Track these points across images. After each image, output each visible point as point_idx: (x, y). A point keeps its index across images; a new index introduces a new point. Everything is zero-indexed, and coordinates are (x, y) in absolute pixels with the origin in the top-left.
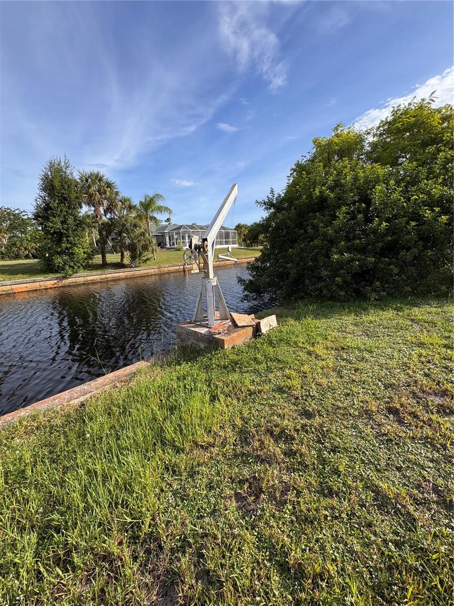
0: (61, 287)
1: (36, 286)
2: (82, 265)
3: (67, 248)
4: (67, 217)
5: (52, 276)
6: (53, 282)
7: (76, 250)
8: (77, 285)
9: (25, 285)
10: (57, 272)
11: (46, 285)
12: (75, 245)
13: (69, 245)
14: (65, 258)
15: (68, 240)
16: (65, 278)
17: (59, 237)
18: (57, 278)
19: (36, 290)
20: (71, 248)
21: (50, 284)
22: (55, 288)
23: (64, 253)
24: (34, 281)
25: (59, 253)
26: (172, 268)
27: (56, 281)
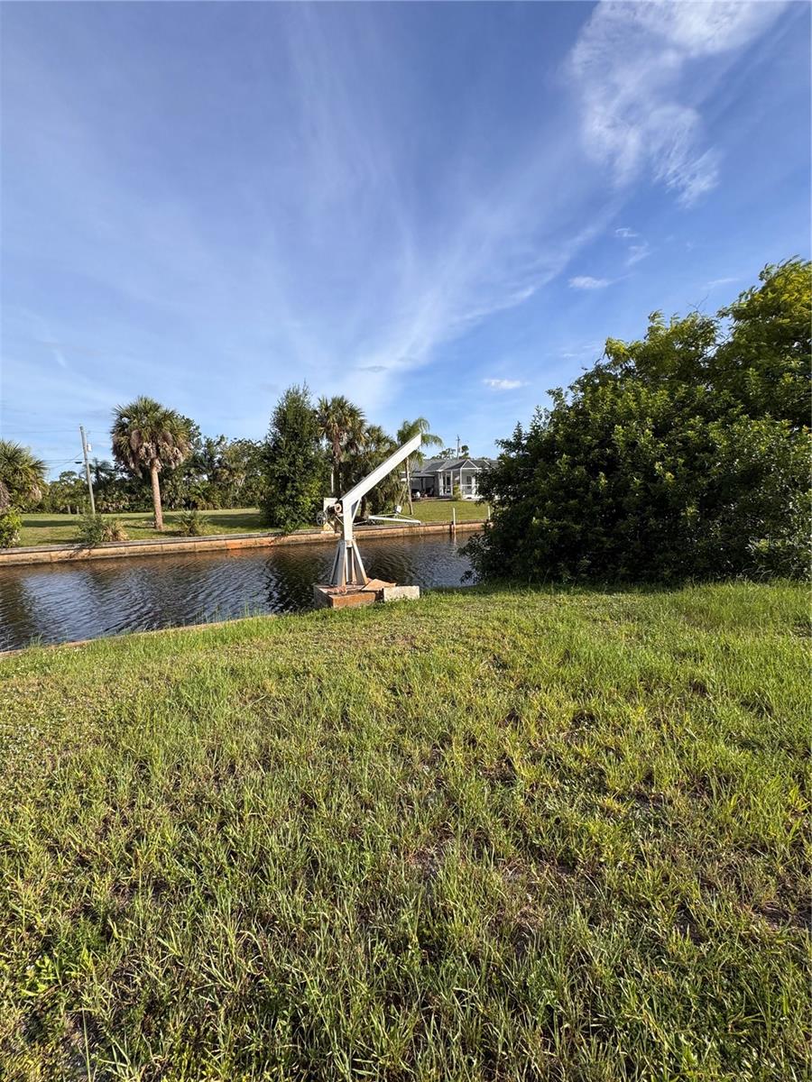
0: (278, 546)
1: (250, 542)
2: (308, 519)
3: (291, 496)
4: (296, 457)
5: (271, 531)
6: (270, 539)
7: (301, 499)
8: (297, 545)
9: (240, 541)
10: (277, 526)
11: (261, 542)
12: (301, 493)
13: (294, 493)
14: (288, 508)
15: (293, 486)
16: (283, 534)
17: (284, 481)
18: (275, 535)
19: (250, 548)
20: (296, 495)
21: (267, 541)
22: (272, 546)
23: (289, 503)
24: (250, 537)
25: (283, 503)
26: (430, 528)
27: (273, 538)
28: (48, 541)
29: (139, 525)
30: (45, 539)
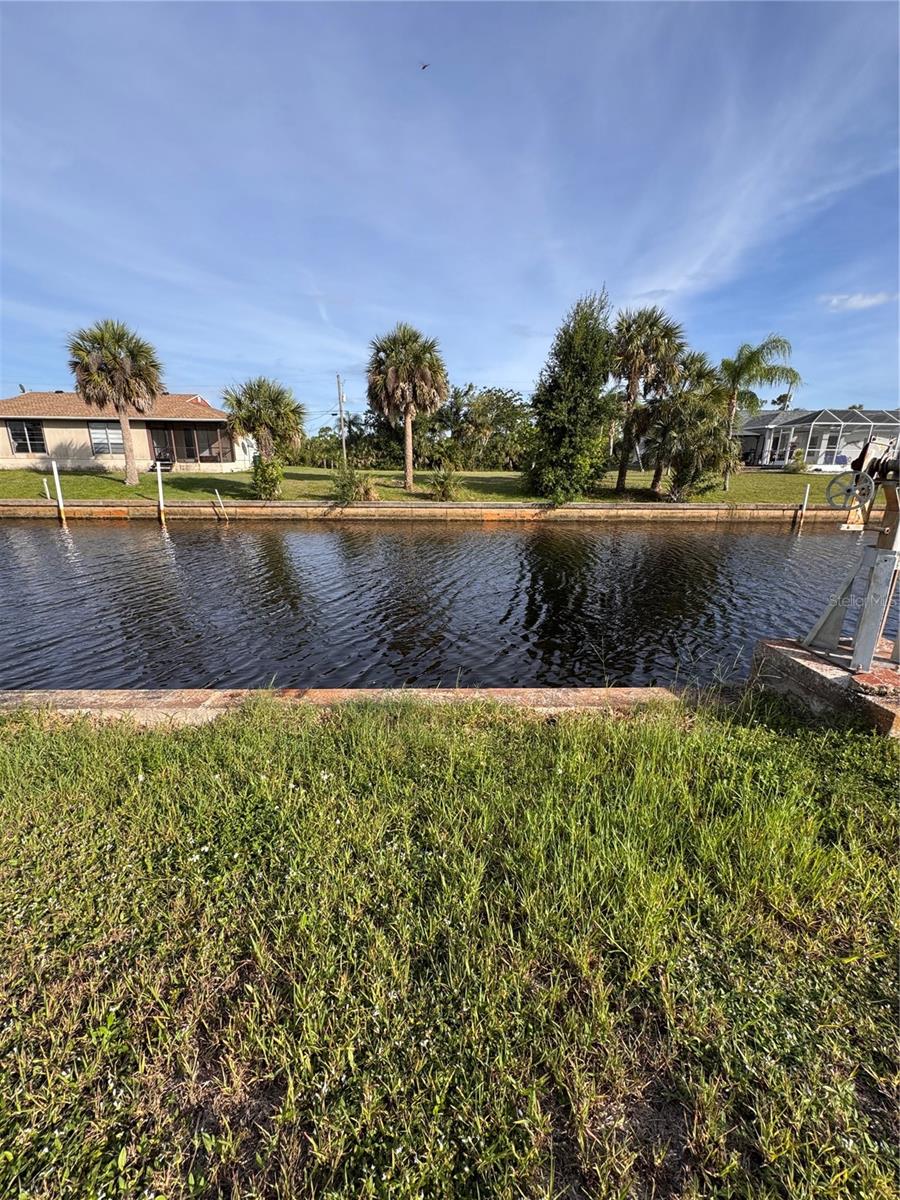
1: (509, 514)
2: (582, 487)
3: (567, 457)
5: (535, 501)
6: (533, 511)
7: (580, 460)
8: (566, 521)
9: (498, 511)
10: (542, 495)
11: (523, 514)
12: (579, 451)
13: (571, 451)
15: (571, 442)
16: (551, 507)
17: (559, 436)
19: (508, 521)
20: (572, 455)
21: (529, 513)
22: (534, 521)
23: (561, 464)
26: (762, 513)
28: (305, 496)
29: (388, 483)
30: (303, 493)
